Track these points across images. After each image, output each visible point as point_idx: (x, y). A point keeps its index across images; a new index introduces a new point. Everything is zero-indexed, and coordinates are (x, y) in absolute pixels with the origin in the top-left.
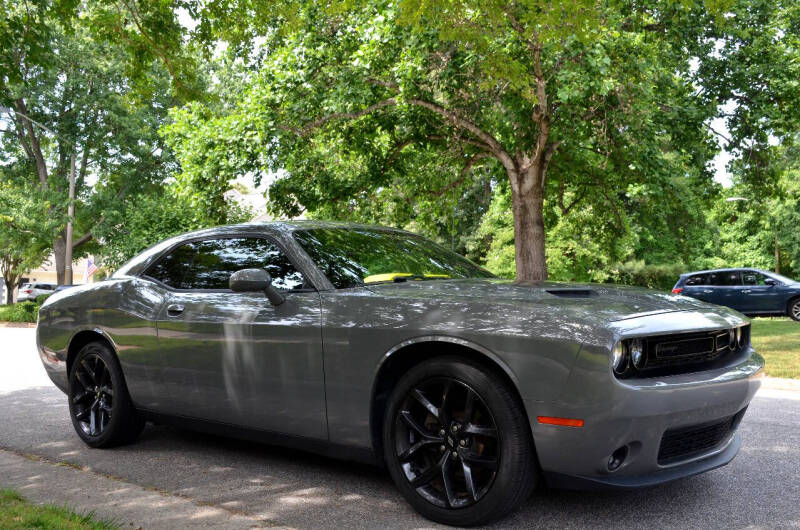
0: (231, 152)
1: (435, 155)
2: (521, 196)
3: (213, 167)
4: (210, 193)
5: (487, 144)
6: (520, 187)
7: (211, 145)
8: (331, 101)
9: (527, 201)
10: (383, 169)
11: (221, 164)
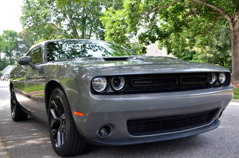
0: (120, 23)
1: (204, 19)
2: (234, 31)
3: (114, 29)
4: (114, 38)
5: (220, 12)
6: (233, 28)
7: (114, 22)
8: (151, 2)
9: (236, 34)
10: (180, 26)
11: (117, 28)
